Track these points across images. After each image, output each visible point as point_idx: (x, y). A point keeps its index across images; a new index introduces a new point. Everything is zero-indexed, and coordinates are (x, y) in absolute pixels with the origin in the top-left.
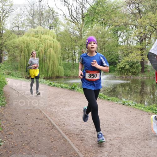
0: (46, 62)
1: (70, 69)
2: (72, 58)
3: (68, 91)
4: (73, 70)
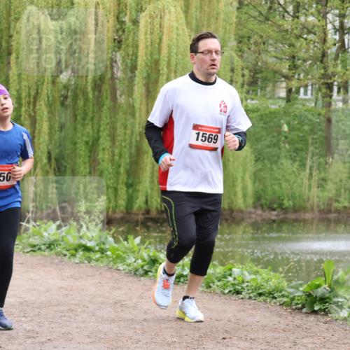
0: (122, 100)
1: (297, 153)
2: (318, 72)
3: (280, 316)
4: (322, 160)
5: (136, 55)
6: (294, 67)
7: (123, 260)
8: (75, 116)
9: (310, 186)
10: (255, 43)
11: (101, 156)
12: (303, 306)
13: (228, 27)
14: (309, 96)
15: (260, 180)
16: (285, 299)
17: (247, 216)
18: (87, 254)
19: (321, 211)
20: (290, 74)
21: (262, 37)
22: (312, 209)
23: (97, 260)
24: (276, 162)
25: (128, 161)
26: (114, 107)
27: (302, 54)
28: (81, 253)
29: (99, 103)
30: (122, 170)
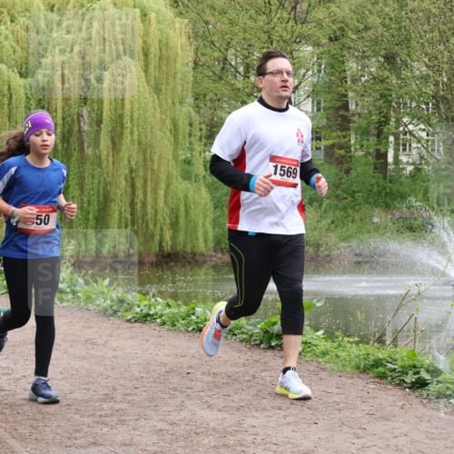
0: (89, 151)
5: (101, 110)
7: (93, 301)
10: (210, 100)
12: (261, 342)
13: (185, 85)
15: (220, 226)
16: (244, 336)
17: (208, 259)
21: (216, 95)
23: (69, 301)
25: (96, 208)
26: (82, 158)
29: (68, 154)
30: (91, 217)
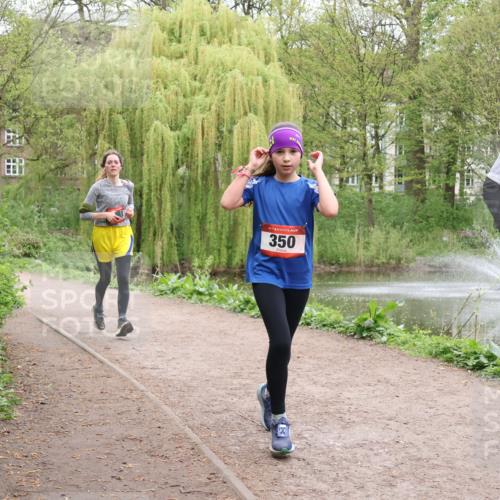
1: (348, 224)
3: (338, 341)
4: (366, 229)
5: (231, 155)
6: (344, 163)
7: (226, 301)
8: (189, 199)
9: (358, 248)
11: (208, 226)
12: (355, 334)
14: (355, 183)
16: (342, 329)
18: (200, 297)
19: (366, 266)
20: (342, 167)
22: (360, 265)
23: (207, 301)
24: (333, 231)
25: (228, 230)
26: (217, 191)
27: (349, 154)
28: (195, 296)
29: (206, 189)
30: (224, 237)
